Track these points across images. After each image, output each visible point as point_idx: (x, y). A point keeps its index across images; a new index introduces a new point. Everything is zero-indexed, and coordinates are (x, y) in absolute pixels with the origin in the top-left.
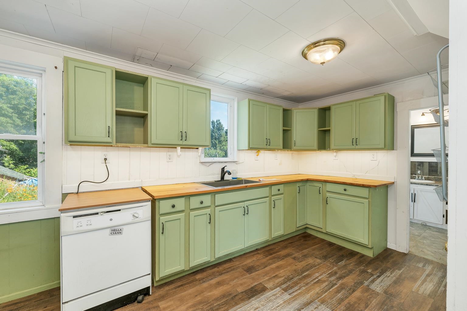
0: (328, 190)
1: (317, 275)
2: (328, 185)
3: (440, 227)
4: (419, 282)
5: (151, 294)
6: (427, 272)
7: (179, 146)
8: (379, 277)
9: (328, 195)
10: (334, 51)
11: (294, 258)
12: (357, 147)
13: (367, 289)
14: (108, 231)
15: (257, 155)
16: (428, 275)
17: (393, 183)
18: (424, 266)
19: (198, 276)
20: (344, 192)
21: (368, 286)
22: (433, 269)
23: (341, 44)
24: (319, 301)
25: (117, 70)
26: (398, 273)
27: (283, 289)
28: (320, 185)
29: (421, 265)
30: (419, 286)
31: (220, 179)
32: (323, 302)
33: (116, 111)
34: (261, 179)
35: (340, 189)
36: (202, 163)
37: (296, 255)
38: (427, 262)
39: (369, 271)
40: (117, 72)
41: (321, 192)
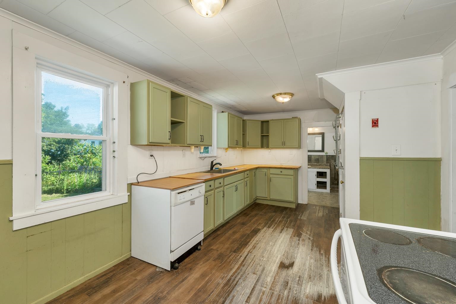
0: (271, 173)
1: (277, 219)
2: (271, 170)
3: (314, 191)
4: (317, 213)
5: (202, 245)
6: (318, 209)
7: (194, 145)
8: (302, 214)
9: (271, 176)
10: (290, 98)
11: (261, 215)
12: (285, 147)
13: (301, 220)
14: (189, 202)
15: (226, 152)
16: (319, 210)
17: (301, 167)
18: (316, 207)
19: (219, 233)
20: (281, 173)
21: (300, 218)
22: (319, 208)
23: (292, 95)
24: (286, 227)
25: (172, 91)
26: (308, 212)
27: (268, 227)
28: (265, 170)
29: (314, 207)
30: (318, 215)
31: (210, 170)
32: (287, 227)
33: (171, 120)
34: (236, 168)
35: (278, 171)
36: (201, 158)
37: (261, 213)
38: (316, 206)
39: (297, 213)
40: (171, 91)
41: (267, 175)
